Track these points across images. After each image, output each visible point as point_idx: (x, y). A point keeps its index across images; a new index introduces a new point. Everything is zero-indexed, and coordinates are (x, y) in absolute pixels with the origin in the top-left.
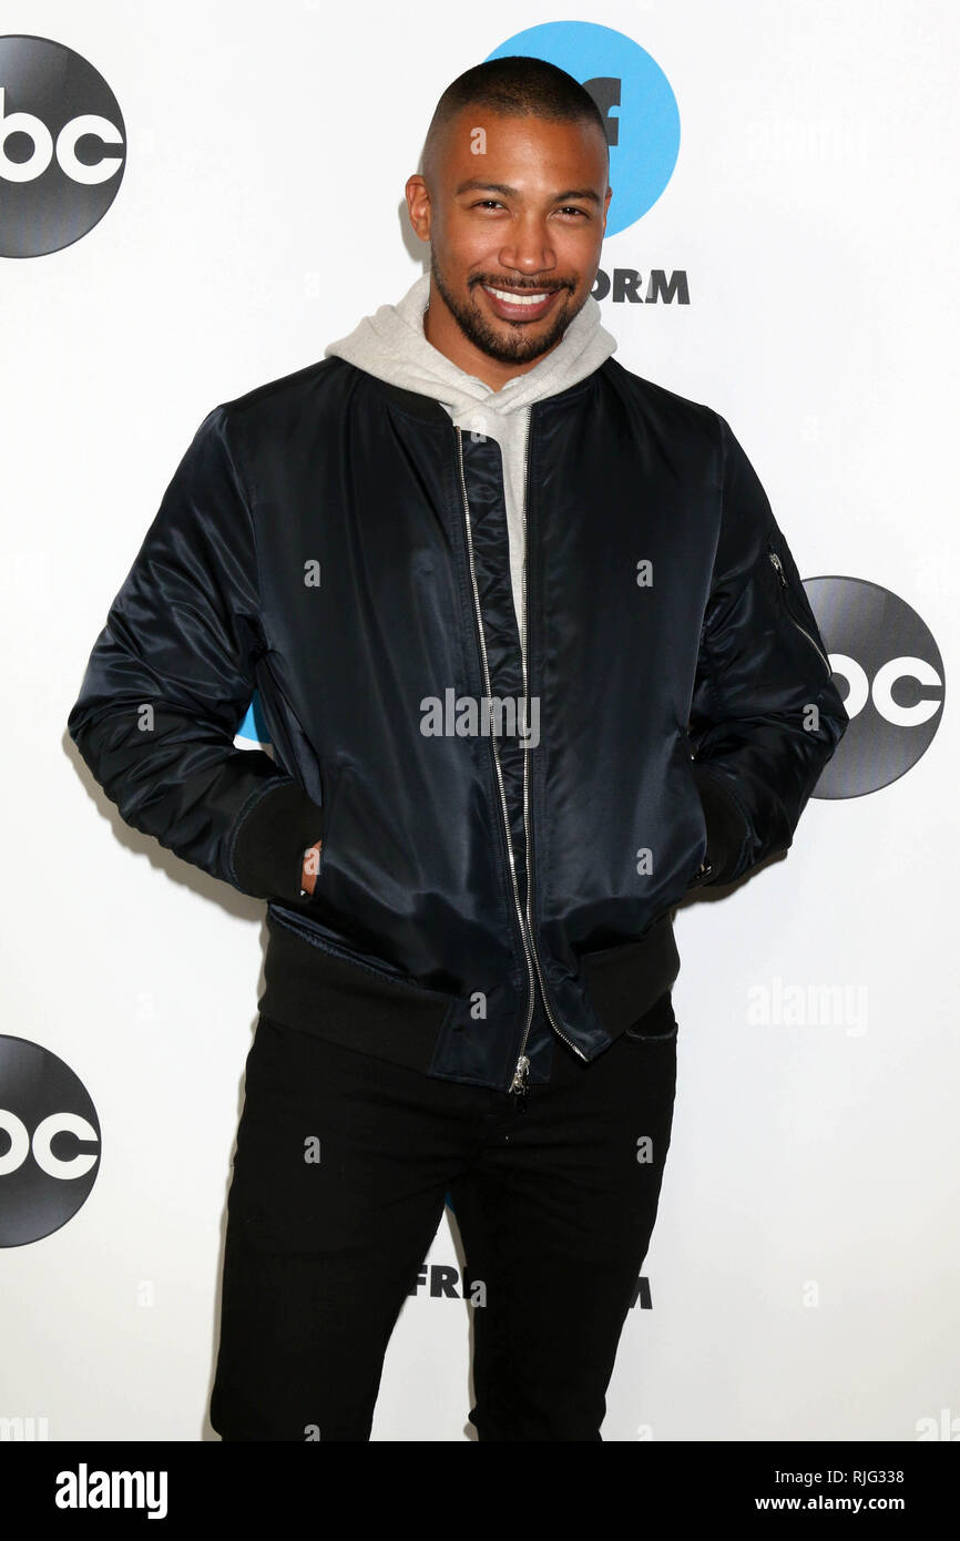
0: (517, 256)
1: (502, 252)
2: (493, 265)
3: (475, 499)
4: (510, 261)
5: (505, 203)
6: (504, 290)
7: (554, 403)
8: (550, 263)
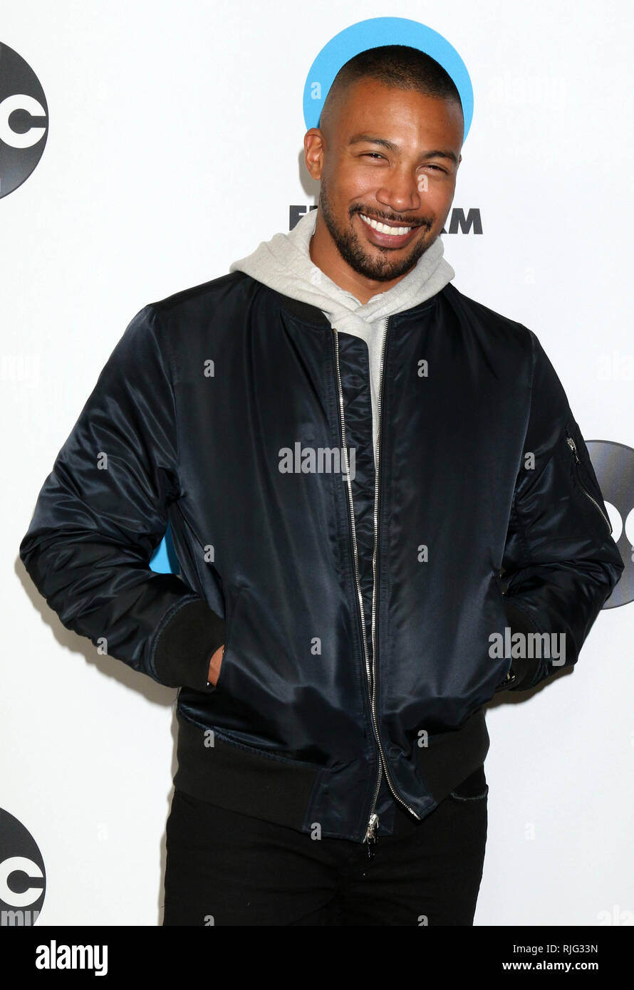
0: (391, 196)
1: (379, 192)
2: (371, 200)
3: (347, 386)
4: (385, 199)
5: (386, 156)
6: (378, 221)
7: (405, 316)
8: (415, 205)
